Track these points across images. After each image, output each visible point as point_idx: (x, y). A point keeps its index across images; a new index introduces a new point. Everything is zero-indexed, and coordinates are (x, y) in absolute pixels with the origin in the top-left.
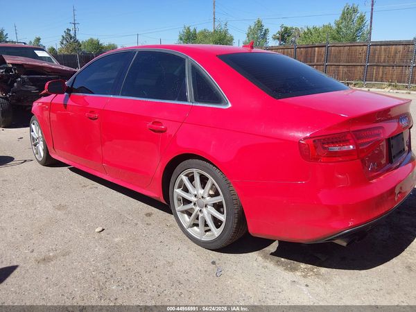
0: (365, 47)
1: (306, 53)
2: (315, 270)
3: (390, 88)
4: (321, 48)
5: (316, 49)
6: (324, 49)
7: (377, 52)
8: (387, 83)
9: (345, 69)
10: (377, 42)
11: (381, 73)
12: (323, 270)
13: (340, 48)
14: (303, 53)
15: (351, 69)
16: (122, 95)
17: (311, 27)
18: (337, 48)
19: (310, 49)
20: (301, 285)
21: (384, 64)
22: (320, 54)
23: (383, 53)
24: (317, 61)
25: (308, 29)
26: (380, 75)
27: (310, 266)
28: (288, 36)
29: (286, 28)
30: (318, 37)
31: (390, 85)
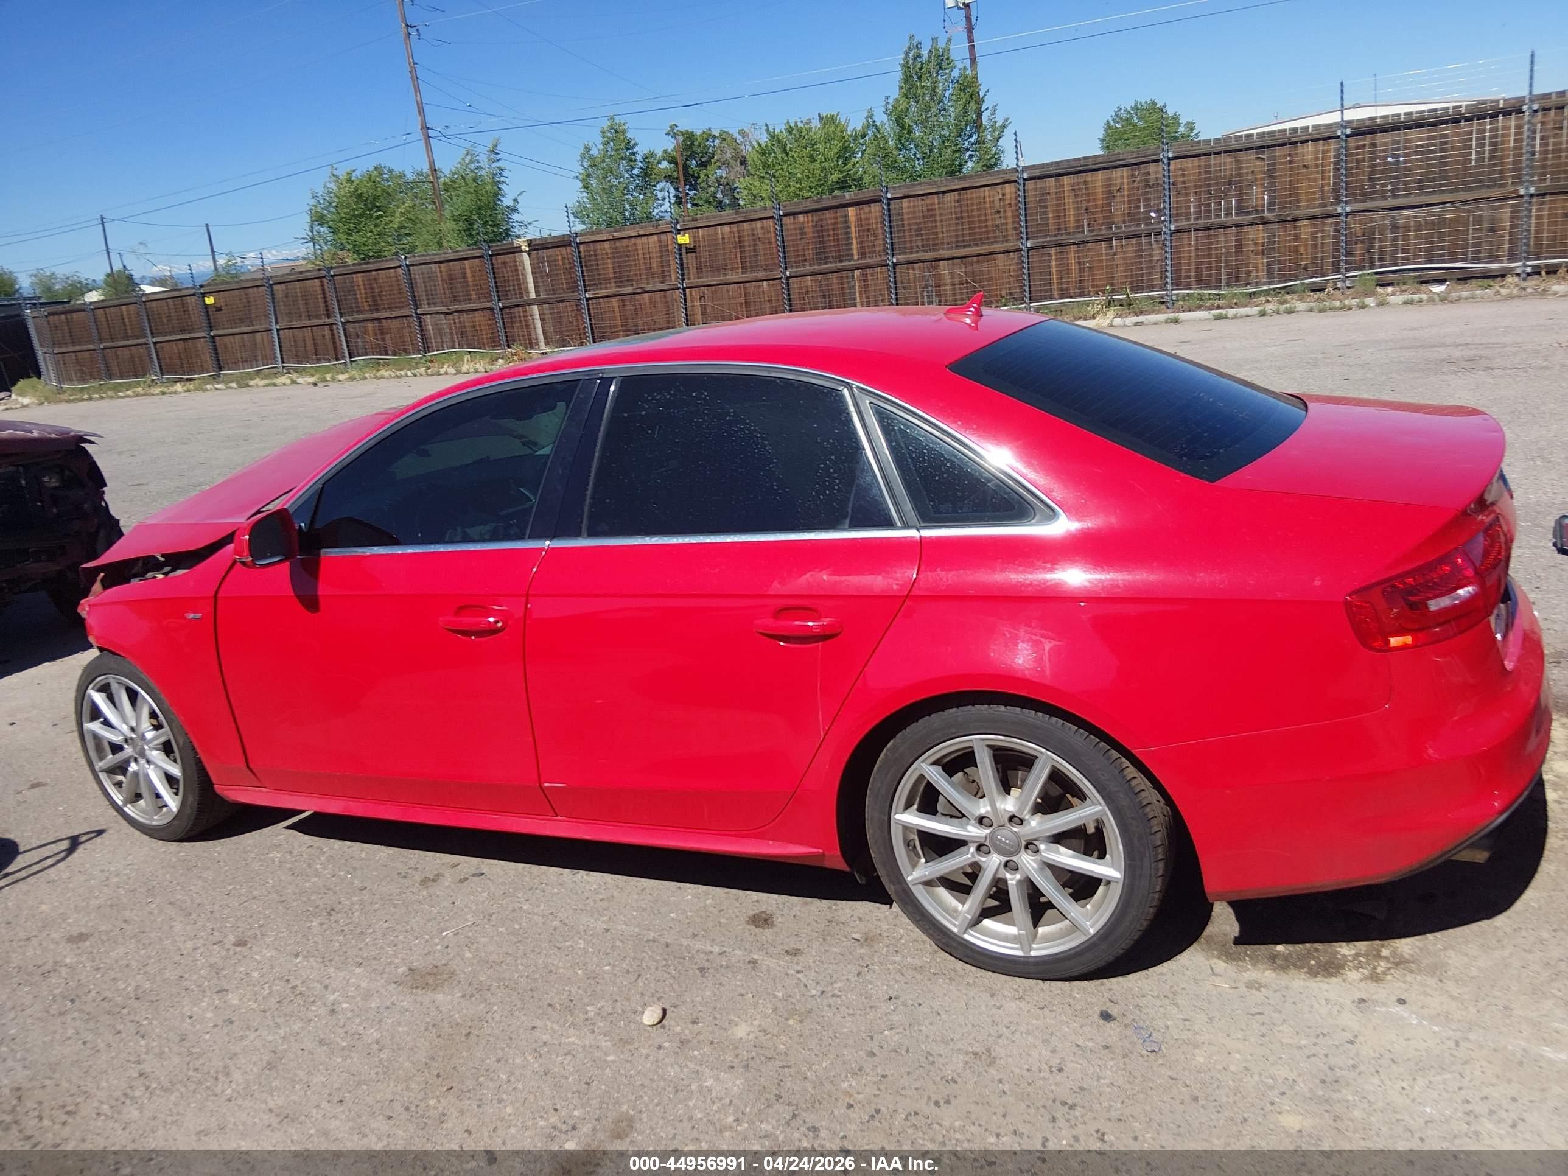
0: (1009, 189)
1: (820, 228)
2: (1385, 952)
3: (1111, 314)
4: (866, 208)
5: (851, 211)
6: (875, 208)
7: (1051, 201)
8: (1102, 298)
9: (960, 271)
10: (1042, 166)
11: (1074, 267)
12: (1406, 946)
13: (928, 200)
14: (809, 231)
15: (976, 268)
16: (593, 533)
17: (780, 128)
18: (918, 202)
19: (828, 214)
20: (1384, 1004)
21: (1079, 237)
22: (865, 228)
23: (1069, 199)
24: (863, 254)
25: (773, 136)
26: (1074, 274)
27: (1362, 945)
28: (703, 165)
29: (690, 137)
30: (813, 159)
31: (1109, 304)
